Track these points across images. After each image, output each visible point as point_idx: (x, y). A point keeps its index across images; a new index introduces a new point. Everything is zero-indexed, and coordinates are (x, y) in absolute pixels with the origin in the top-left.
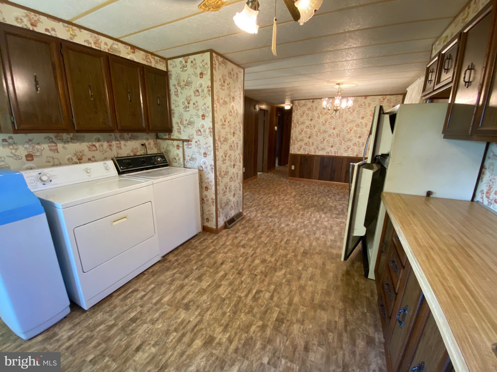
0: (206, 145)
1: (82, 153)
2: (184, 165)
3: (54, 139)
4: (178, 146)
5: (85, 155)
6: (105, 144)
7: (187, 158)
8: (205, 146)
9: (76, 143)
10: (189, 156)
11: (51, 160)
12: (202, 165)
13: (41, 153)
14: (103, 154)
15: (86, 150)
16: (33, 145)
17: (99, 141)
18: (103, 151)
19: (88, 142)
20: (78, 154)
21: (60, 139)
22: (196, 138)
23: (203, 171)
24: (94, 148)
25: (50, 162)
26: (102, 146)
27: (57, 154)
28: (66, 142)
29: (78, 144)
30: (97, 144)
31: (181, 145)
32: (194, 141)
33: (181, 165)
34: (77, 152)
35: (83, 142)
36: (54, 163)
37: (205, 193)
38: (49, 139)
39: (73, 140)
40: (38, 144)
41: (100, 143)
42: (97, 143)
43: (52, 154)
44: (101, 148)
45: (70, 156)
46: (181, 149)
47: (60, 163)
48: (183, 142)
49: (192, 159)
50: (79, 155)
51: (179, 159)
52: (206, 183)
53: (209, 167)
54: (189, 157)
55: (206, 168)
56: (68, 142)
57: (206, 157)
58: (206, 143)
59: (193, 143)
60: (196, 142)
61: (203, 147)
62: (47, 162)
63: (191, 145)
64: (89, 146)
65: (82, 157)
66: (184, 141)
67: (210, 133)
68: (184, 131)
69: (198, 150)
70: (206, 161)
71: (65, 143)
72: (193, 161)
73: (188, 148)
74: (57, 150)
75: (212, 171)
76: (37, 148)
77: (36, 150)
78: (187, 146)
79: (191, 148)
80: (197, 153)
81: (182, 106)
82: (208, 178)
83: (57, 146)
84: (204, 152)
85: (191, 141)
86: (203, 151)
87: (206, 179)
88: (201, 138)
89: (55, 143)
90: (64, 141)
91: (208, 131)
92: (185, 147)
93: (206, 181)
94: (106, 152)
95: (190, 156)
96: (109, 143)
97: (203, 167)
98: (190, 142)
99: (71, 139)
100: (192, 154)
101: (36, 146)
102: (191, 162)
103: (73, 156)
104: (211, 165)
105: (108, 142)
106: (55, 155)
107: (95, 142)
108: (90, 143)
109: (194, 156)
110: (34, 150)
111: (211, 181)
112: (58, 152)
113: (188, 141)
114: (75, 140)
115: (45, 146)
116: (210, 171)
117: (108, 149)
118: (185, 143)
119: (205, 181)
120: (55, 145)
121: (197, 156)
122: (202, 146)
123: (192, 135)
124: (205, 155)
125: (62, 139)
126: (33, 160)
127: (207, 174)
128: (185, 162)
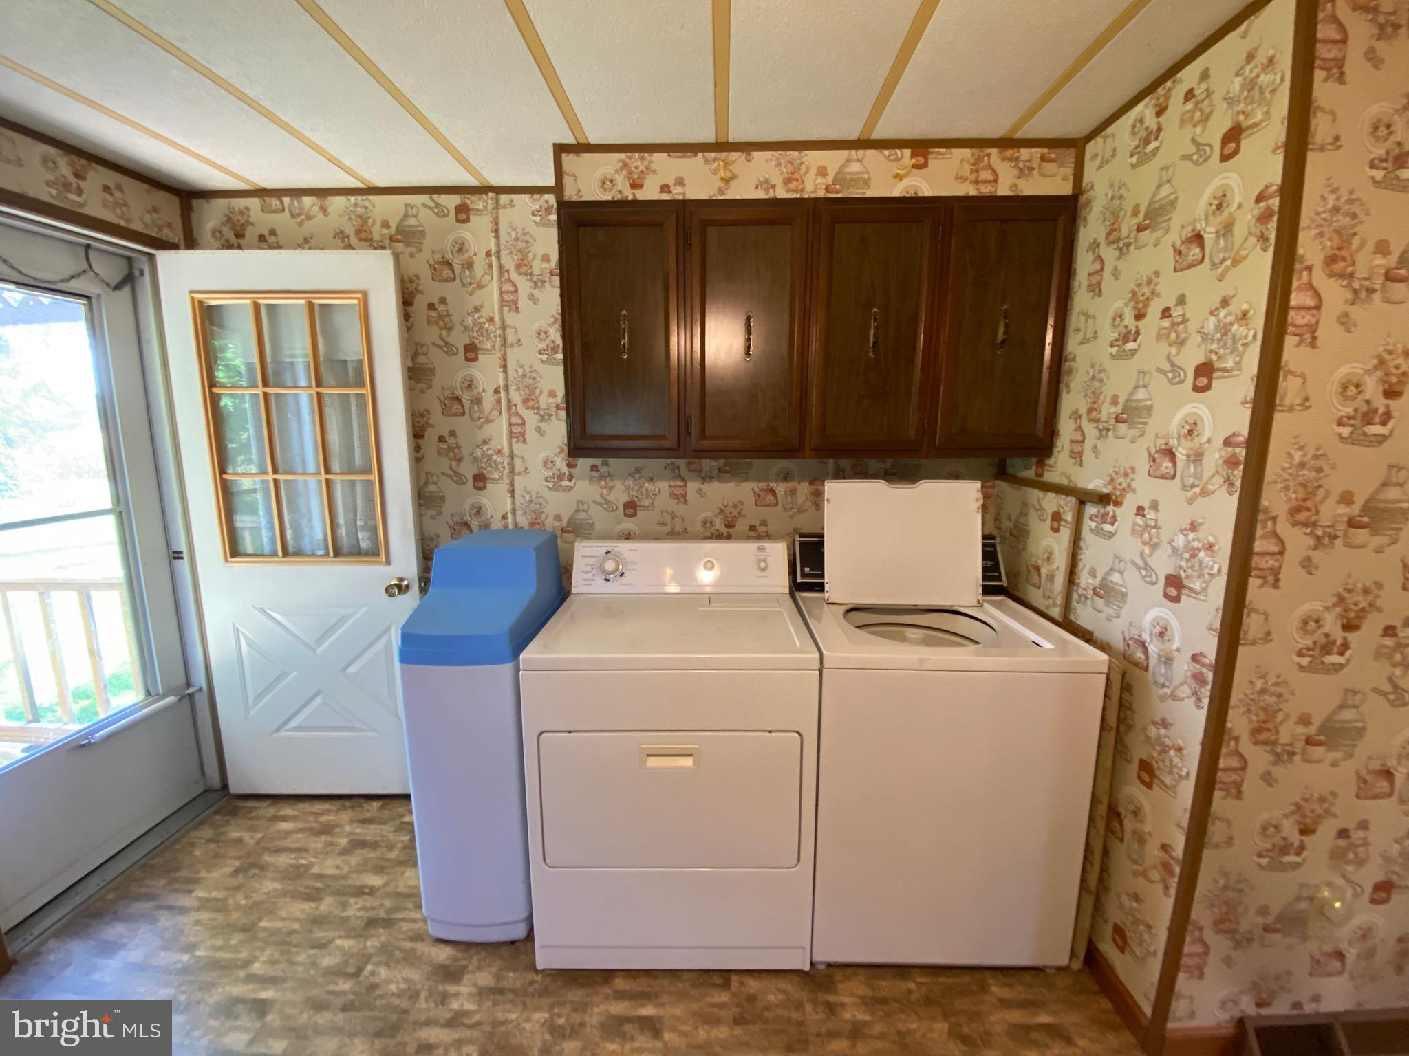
0: (1191, 536)
1: (738, 510)
2: (1067, 606)
3: (684, 471)
4: (1057, 517)
5: (745, 516)
6: (803, 489)
7: (1085, 580)
8: (1180, 541)
9: (728, 482)
10: (1093, 573)
11: (668, 518)
12: (1146, 637)
13: (653, 500)
14: (792, 517)
15: (750, 500)
16: (641, 480)
17: (786, 477)
18: (792, 509)
19: (759, 481)
20: (727, 511)
21: (695, 471)
22: (1144, 489)
23: (1146, 669)
24: (770, 498)
25: (666, 524)
26: (793, 492)
27: (684, 507)
28: (707, 478)
29: (732, 485)
30: (781, 488)
31: (1069, 517)
32: (1130, 503)
33: (1054, 605)
34: (726, 506)
35: (746, 480)
36: (673, 529)
37: (1133, 790)
38: (673, 471)
39: (721, 474)
40: (651, 480)
41: (790, 485)
42: (781, 484)
43: (672, 505)
44: (790, 499)
45: (710, 514)
46: (1065, 534)
47: (686, 529)
48: (1082, 503)
49: (1105, 591)
50: (731, 513)
51: (1051, 578)
52: (1148, 738)
53: (1183, 667)
54: (1094, 577)
55: (1168, 660)
56: (711, 478)
57: (1176, 600)
58: (1193, 527)
59: (1125, 513)
60: (1140, 511)
61: (1171, 542)
62: (659, 524)
63: (1114, 520)
64: (757, 490)
65: (736, 521)
66: (1083, 498)
67: (1224, 471)
68: (1095, 449)
69: (1142, 555)
70: (1174, 622)
71: (704, 480)
72: (1108, 604)
73: (1098, 532)
74: (684, 496)
75: (1195, 693)
76: (647, 490)
77: (644, 492)
78: (1093, 525)
79: (1110, 535)
80: (1131, 568)
81: (1109, 334)
82: (1165, 724)
83: (685, 486)
84: (1171, 571)
85: (1118, 504)
86: (1163, 565)
87: (1154, 723)
88: (1169, 494)
89: (683, 480)
90: (703, 475)
91: (1214, 457)
92: (1088, 525)
93: (1152, 732)
94: (800, 511)
95: (1100, 575)
96: (813, 487)
97: (1152, 649)
98: (1110, 508)
99: (720, 470)
100: (1107, 569)
101: (647, 485)
102: (1100, 603)
103: (715, 516)
104: (1195, 658)
105: (812, 482)
106: (680, 509)
107: (777, 481)
108: (762, 485)
109: (1116, 578)
110: (642, 494)
111: (1179, 749)
112: (685, 502)
113: (1104, 499)
114: (728, 475)
115: (663, 486)
116: (1185, 691)
117: (809, 504)
118: (1091, 510)
119: (1144, 729)
120: (681, 484)
121: (1129, 580)
122: (1164, 535)
123: (1126, 475)
124: (1173, 592)
125: (700, 470)
126: (634, 515)
127: (1163, 699)
128: (1075, 596)
